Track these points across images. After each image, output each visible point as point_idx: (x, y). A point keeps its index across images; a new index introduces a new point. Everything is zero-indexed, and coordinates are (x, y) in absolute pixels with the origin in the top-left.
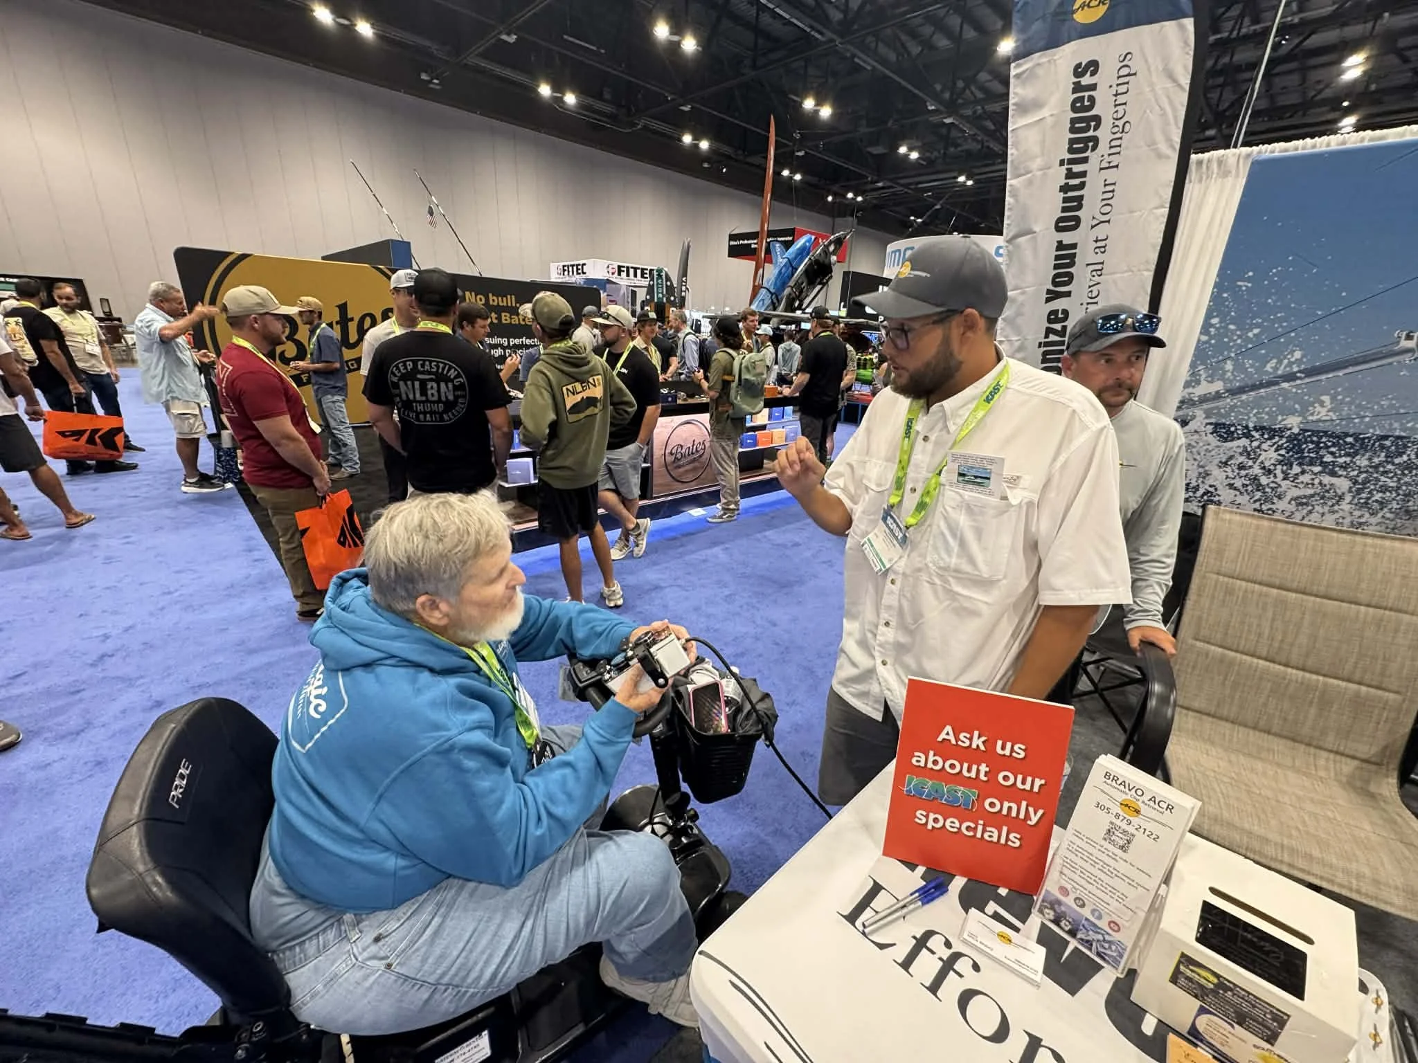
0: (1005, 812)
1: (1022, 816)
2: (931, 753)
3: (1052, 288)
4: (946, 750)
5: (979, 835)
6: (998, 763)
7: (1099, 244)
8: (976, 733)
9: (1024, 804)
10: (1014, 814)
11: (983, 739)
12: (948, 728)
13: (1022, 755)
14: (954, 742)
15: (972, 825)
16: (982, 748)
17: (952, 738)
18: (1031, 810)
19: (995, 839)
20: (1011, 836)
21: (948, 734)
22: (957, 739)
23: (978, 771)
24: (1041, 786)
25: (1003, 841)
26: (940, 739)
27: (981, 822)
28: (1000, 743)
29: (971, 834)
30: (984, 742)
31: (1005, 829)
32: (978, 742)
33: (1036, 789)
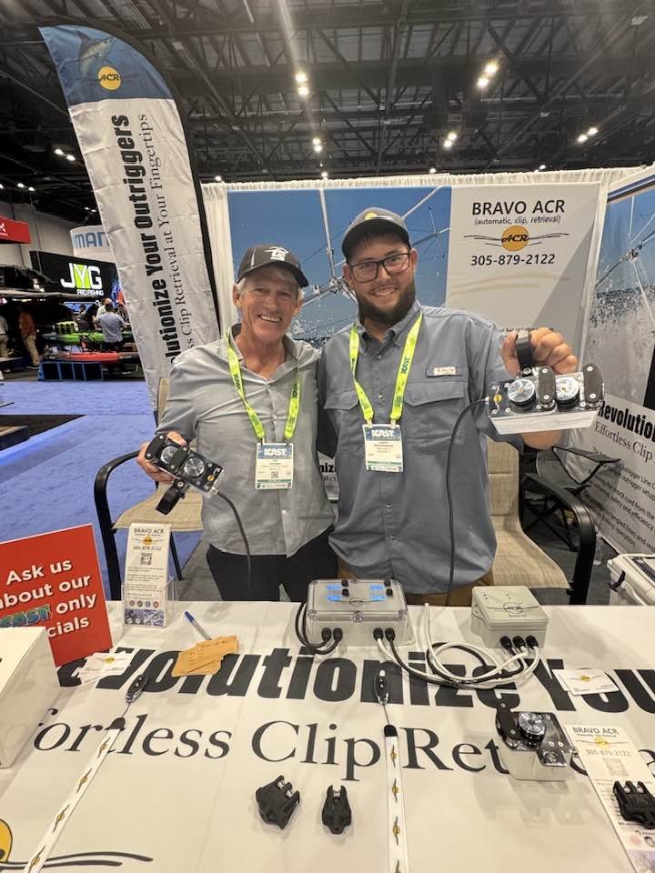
0: (72, 608)
1: (84, 605)
2: (6, 595)
3: (148, 264)
4: (16, 588)
5: (60, 632)
6: (55, 580)
7: (167, 236)
8: (34, 567)
9: (82, 597)
10: (78, 607)
11: (40, 568)
12: (12, 573)
13: (70, 567)
14: (19, 580)
15: (54, 628)
16: (41, 575)
17: (17, 578)
18: (88, 598)
19: (72, 629)
20: (82, 621)
21: (13, 577)
22: (21, 577)
23: (44, 591)
24: (89, 580)
25: (77, 627)
26: (8, 583)
27: (59, 623)
28: (52, 566)
29: (55, 634)
30: (41, 571)
31: (76, 619)
32: (37, 572)
33: (86, 584)
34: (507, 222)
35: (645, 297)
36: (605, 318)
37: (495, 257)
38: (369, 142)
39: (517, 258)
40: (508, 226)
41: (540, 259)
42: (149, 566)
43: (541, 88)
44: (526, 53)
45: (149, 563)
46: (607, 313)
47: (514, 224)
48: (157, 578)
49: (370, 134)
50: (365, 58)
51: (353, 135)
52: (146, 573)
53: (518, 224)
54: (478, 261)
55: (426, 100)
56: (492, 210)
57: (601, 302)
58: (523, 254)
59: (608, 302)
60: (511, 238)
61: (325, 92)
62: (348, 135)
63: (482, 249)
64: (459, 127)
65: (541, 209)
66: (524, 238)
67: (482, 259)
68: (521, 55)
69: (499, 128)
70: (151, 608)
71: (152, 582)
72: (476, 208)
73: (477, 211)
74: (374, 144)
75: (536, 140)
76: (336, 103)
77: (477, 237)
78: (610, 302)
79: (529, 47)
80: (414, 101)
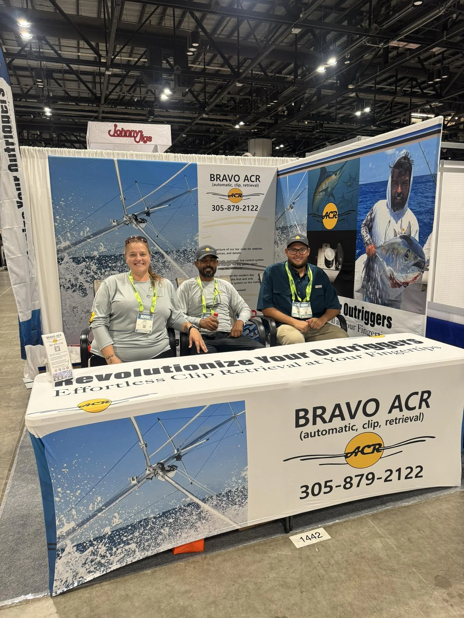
34: (230, 185)
35: (299, 230)
36: (282, 242)
37: (225, 206)
38: (90, 85)
39: (237, 207)
40: (231, 188)
41: (251, 208)
42: (59, 352)
43: (234, 62)
44: (220, 34)
45: (59, 350)
46: (283, 239)
47: (234, 187)
48: (65, 356)
49: (89, 78)
50: (82, 13)
51: (73, 77)
52: (59, 355)
53: (236, 187)
54: (216, 208)
55: (140, 58)
56: (221, 179)
57: (279, 233)
58: (241, 204)
59: (282, 233)
60: (233, 195)
61: (45, 37)
62: (67, 76)
63: (218, 201)
64: (172, 83)
65: (248, 180)
66: (240, 195)
67: (218, 207)
68: (216, 36)
69: (204, 88)
70: (66, 370)
71: (63, 358)
72: (212, 177)
73: (213, 179)
74: (95, 88)
75: (234, 101)
76: (57, 48)
77: (214, 194)
78: (283, 233)
79: (222, 31)
80: (130, 57)
